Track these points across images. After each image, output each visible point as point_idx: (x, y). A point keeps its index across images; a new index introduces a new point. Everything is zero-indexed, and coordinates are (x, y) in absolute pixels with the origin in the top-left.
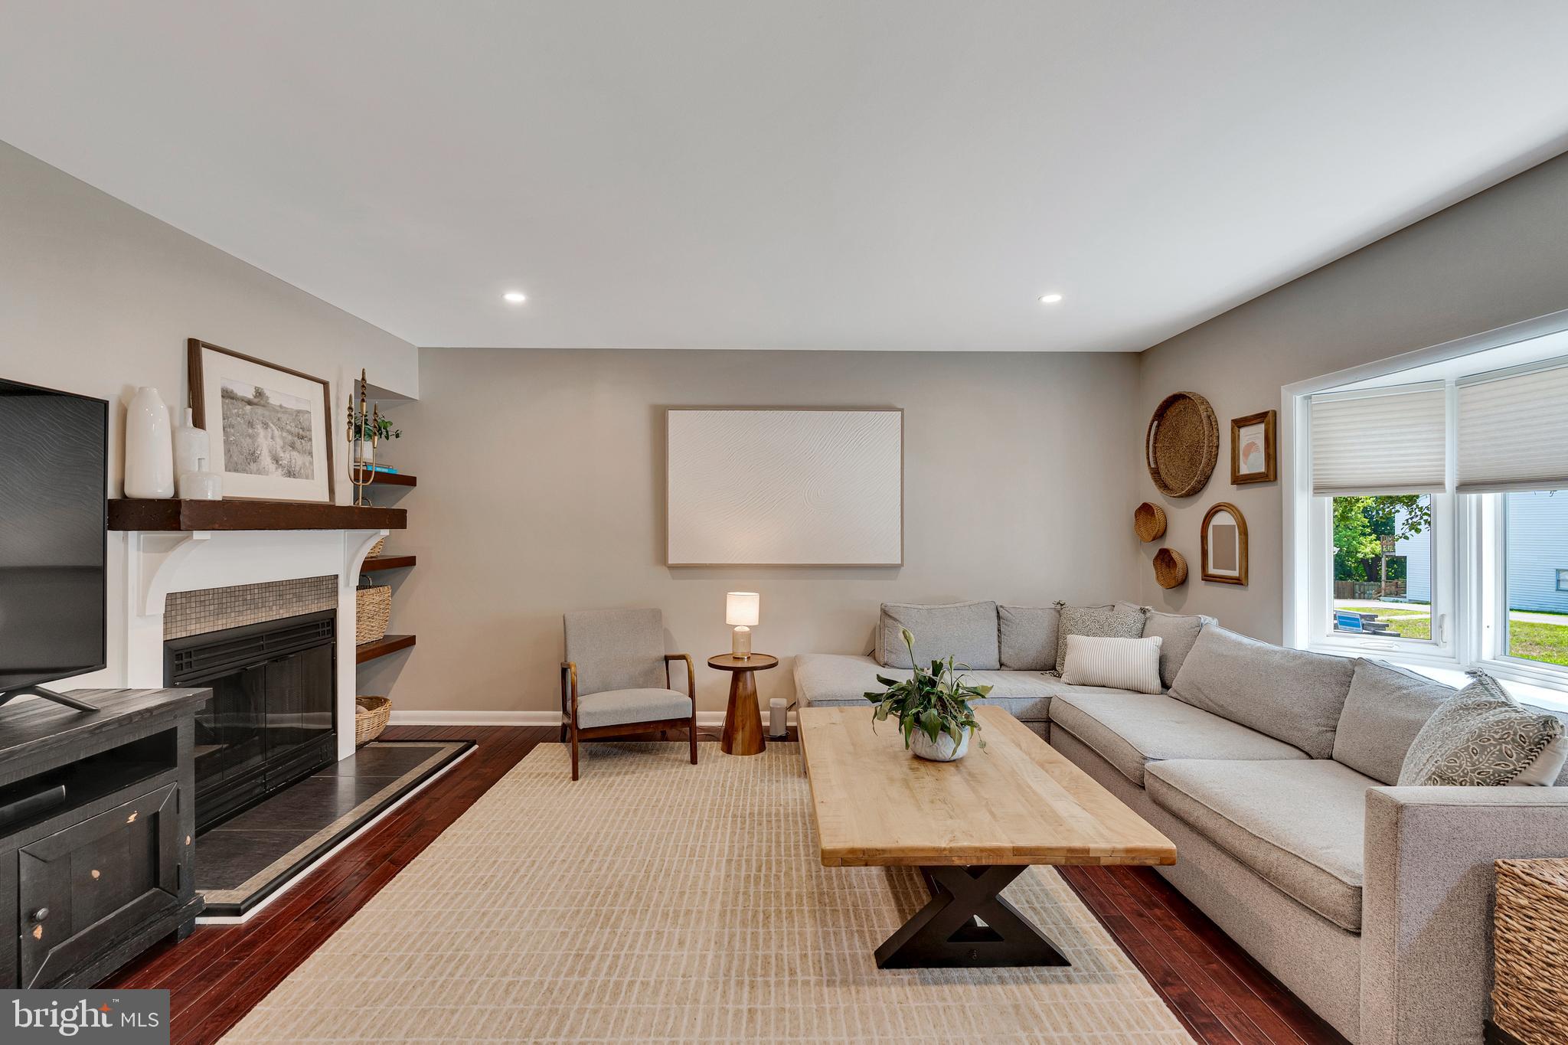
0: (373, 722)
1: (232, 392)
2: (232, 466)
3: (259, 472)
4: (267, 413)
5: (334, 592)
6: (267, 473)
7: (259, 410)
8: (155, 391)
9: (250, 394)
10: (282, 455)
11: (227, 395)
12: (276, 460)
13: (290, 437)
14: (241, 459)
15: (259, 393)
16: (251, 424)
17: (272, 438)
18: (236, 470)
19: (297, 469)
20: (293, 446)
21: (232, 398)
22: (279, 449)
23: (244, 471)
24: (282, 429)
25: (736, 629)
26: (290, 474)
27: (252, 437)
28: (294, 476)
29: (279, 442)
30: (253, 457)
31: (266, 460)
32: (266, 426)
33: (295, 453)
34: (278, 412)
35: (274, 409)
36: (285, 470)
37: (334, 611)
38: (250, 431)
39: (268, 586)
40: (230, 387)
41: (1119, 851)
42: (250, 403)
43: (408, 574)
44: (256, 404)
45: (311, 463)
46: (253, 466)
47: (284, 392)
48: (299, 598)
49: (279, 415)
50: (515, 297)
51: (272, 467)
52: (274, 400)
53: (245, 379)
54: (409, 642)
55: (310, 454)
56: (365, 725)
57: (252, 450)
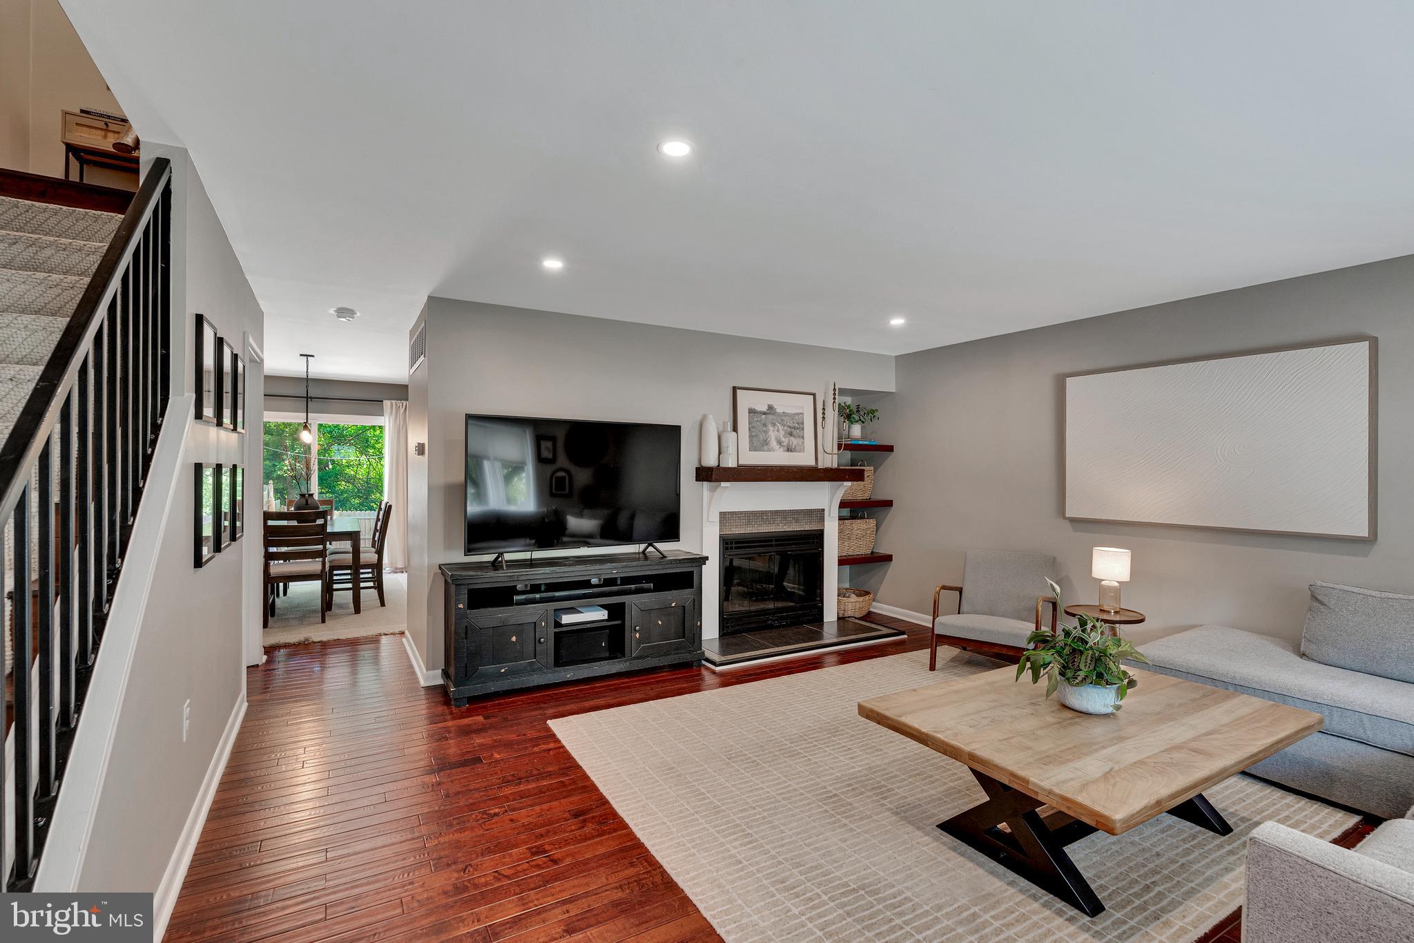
0: (855, 605)
1: (754, 409)
2: (753, 448)
3: (769, 450)
4: (774, 417)
5: (822, 519)
6: (774, 451)
7: (770, 417)
8: (711, 416)
9: (764, 409)
10: (784, 439)
11: (752, 411)
12: (780, 443)
13: (789, 429)
14: (759, 443)
15: (770, 407)
16: (765, 425)
17: (778, 431)
18: (755, 450)
19: (793, 447)
20: (791, 434)
21: (755, 413)
22: (781, 437)
23: (760, 450)
24: (784, 425)
25: (1103, 583)
26: (789, 450)
27: (766, 432)
28: (791, 451)
29: (782, 433)
30: (766, 443)
31: (774, 444)
32: (774, 425)
33: (792, 438)
34: (782, 416)
35: (779, 415)
36: (785, 448)
37: (822, 531)
38: (764, 429)
39: (777, 512)
40: (753, 407)
41: (1056, 795)
42: (765, 413)
43: (889, 512)
44: (768, 414)
45: (803, 443)
46: (766, 447)
47: (784, 404)
48: (797, 521)
49: (783, 418)
50: (897, 322)
51: (777, 447)
52: (779, 410)
53: (760, 402)
54: (888, 558)
55: (803, 437)
56: (850, 606)
57: (765, 439)
